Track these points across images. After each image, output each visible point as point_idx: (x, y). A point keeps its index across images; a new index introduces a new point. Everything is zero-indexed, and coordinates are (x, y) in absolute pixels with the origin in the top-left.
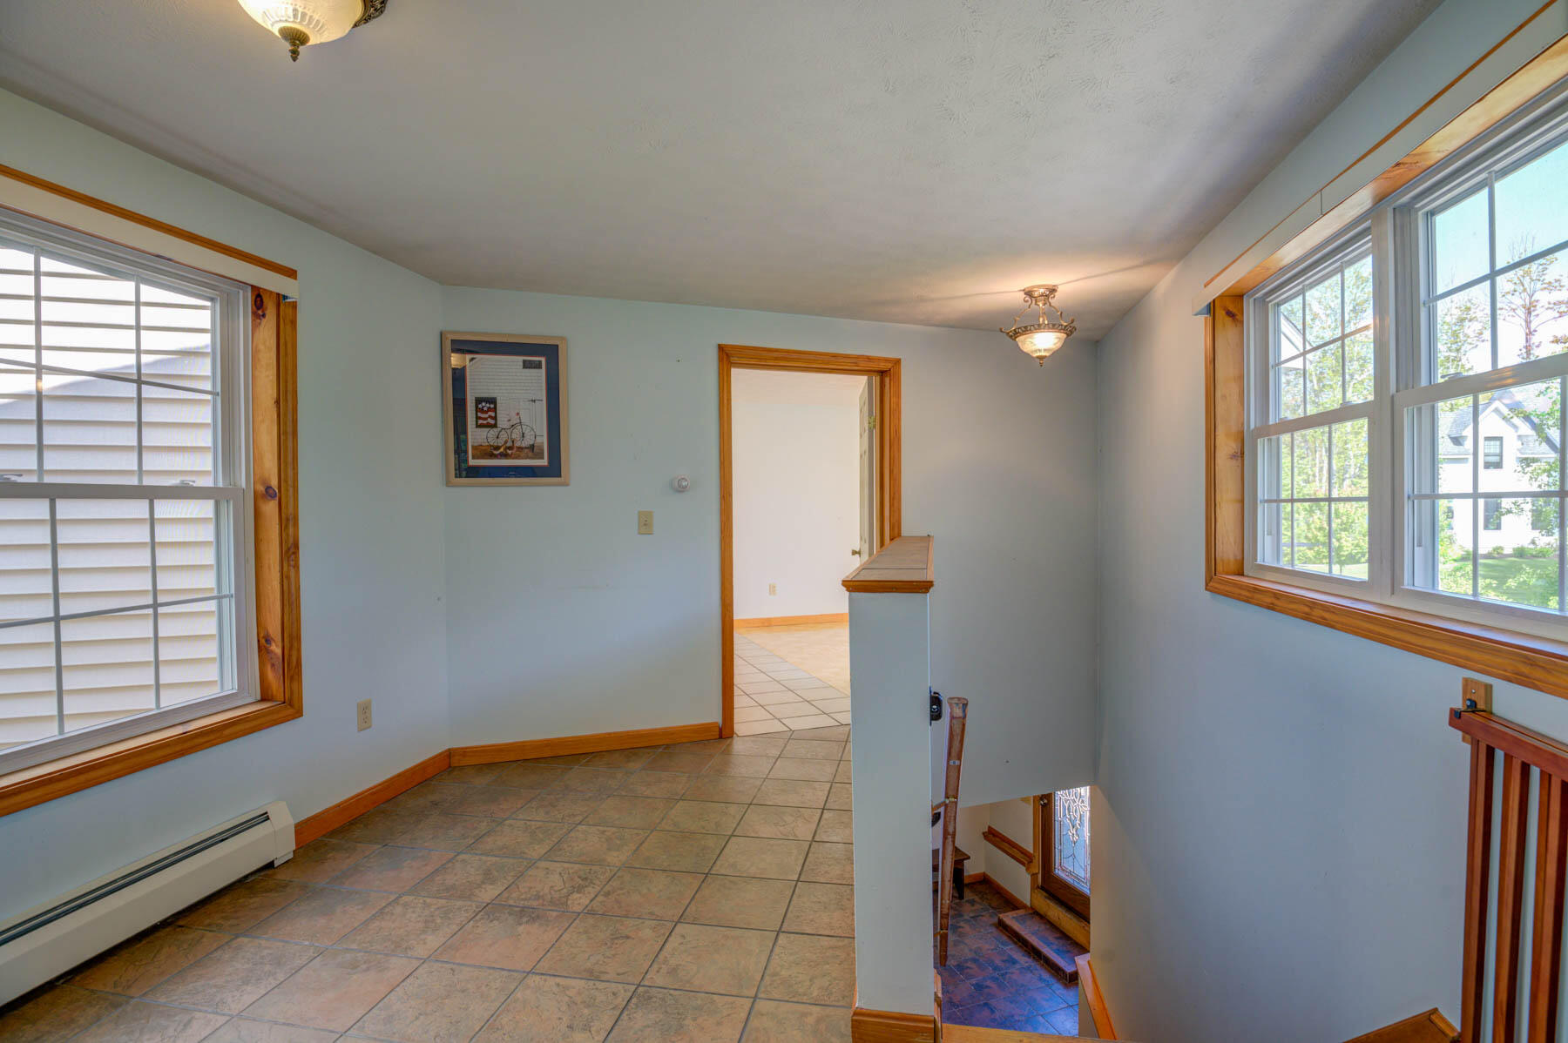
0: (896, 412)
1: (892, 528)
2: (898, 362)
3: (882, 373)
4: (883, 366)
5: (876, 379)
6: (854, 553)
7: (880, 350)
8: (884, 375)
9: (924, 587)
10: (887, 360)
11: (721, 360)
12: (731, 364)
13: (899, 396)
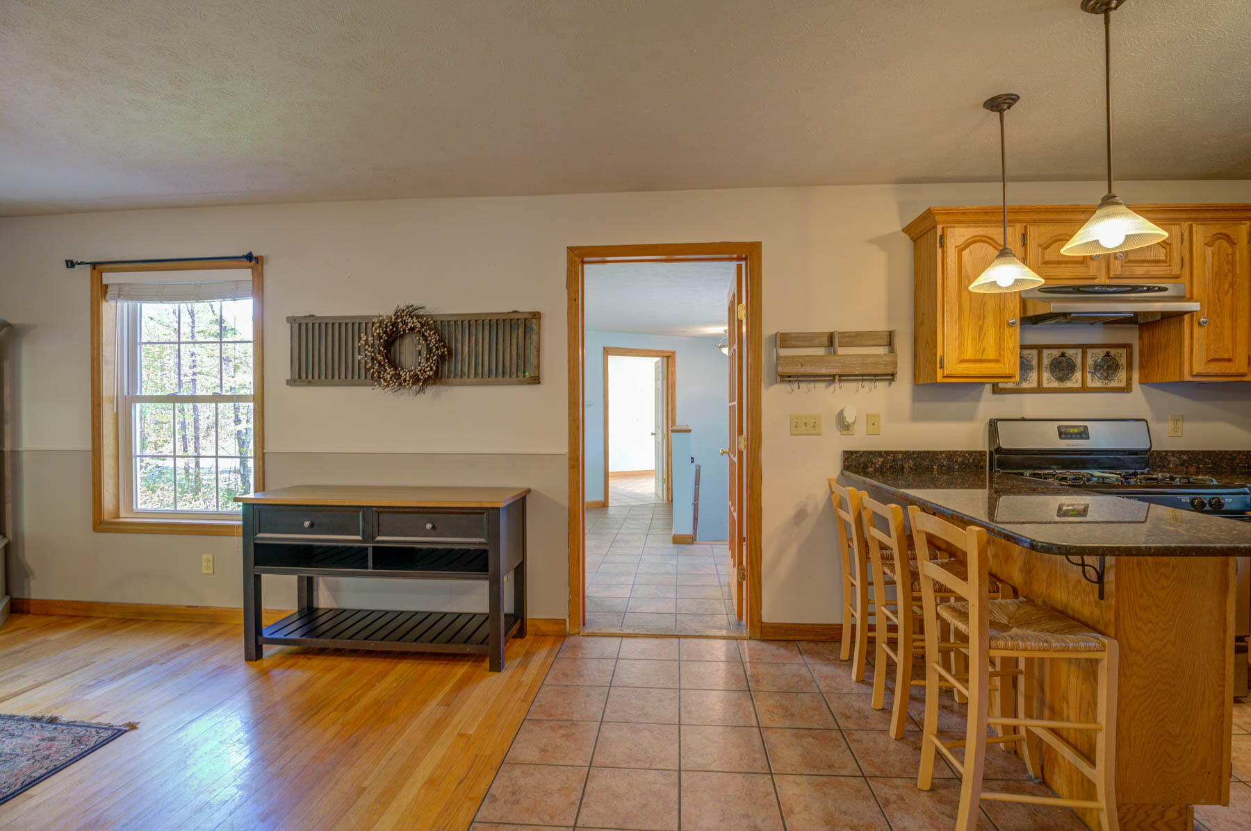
0: (673, 373)
1: (672, 423)
2: (674, 352)
3: (668, 357)
4: (668, 355)
5: (665, 359)
6: (652, 434)
7: (667, 348)
8: (669, 359)
9: (689, 431)
10: (670, 352)
11: (604, 354)
12: (608, 354)
13: (675, 366)
